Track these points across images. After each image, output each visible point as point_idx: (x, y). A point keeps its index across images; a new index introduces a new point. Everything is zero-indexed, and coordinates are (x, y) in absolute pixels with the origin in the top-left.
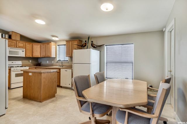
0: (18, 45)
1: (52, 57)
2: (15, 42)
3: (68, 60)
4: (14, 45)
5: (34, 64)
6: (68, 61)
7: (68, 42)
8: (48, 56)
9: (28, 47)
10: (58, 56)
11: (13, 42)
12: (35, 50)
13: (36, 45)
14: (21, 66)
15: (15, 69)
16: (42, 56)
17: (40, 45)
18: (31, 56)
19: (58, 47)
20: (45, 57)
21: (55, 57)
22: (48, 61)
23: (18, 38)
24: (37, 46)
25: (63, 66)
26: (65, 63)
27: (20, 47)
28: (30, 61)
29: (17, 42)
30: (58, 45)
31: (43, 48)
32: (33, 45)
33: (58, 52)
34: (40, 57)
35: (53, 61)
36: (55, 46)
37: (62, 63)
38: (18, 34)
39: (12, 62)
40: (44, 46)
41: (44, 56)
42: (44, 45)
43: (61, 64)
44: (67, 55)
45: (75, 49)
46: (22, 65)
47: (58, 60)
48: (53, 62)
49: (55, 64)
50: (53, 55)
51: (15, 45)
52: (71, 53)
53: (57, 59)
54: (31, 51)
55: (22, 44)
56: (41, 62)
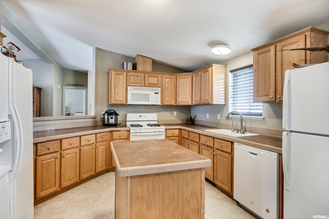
0: (148, 81)
1: (214, 103)
2: (142, 75)
3: (261, 111)
4: (140, 82)
5: (182, 120)
6: (261, 115)
7: (260, 51)
8: (206, 102)
9: (167, 84)
10: (231, 100)
11: (138, 76)
12: (180, 90)
13: (182, 78)
14: (156, 123)
15: (138, 131)
16: (194, 103)
17: (190, 77)
18: (173, 103)
19: (230, 75)
20: (199, 105)
21: (223, 103)
22: (208, 115)
23: (149, 67)
24: (184, 80)
25: (246, 131)
26: (251, 120)
27: (151, 85)
28: (175, 113)
29: (146, 75)
30: (231, 71)
31: (196, 83)
32: (178, 77)
33: (230, 90)
34: (190, 103)
35: (219, 115)
36: (223, 75)
37: (242, 120)
38: (148, 60)
39: (140, 116)
40: (198, 77)
41: (197, 103)
42: (198, 75)
43: (239, 124)
44: (258, 96)
45: (296, 66)
46: (158, 121)
47: (230, 111)
48: (219, 118)
49: (224, 121)
50: (218, 99)
51: (143, 81)
52: (272, 89)
53: (228, 110)
54: (173, 92)
55: (156, 79)
56: (196, 116)
